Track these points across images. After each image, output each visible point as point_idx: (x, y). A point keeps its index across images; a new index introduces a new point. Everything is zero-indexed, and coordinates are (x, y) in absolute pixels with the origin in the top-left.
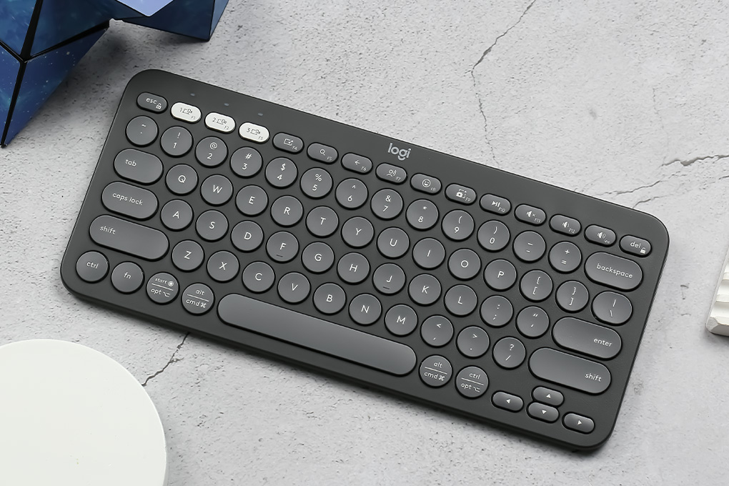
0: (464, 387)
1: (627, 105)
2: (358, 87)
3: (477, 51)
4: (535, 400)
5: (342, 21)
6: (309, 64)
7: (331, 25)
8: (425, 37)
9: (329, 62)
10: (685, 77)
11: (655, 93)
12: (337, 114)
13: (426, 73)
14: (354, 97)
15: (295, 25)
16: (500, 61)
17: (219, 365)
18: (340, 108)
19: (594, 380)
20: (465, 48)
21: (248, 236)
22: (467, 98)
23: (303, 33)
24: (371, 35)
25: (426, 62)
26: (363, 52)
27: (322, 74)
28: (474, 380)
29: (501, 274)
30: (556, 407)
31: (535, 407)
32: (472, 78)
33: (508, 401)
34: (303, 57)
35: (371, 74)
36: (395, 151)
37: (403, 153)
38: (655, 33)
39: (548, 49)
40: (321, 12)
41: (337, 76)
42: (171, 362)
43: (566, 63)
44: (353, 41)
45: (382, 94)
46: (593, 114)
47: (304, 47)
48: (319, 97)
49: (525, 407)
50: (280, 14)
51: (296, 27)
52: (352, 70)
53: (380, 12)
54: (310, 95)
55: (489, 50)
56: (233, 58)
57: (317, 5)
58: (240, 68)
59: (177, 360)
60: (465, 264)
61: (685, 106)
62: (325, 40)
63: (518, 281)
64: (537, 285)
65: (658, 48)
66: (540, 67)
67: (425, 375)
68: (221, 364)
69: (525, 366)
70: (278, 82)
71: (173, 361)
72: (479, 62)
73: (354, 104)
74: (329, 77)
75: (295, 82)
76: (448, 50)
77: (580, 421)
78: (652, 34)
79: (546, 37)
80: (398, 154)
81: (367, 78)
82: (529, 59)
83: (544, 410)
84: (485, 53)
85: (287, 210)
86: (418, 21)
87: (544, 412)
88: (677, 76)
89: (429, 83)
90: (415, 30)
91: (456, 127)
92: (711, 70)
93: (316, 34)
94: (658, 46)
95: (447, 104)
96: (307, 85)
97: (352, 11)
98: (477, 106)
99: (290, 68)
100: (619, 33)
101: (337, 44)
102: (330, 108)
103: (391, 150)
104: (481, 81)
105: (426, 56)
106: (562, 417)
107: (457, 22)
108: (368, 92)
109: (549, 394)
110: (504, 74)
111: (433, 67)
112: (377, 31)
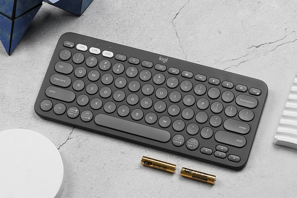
0: (189, 146)
1: (232, 28)
2: (129, 32)
3: (173, 14)
4: (217, 150)
5: (121, 10)
6: (110, 26)
7: (117, 11)
8: (153, 12)
9: (118, 25)
10: (253, 16)
11: (243, 23)
12: (123, 43)
13: (155, 24)
14: (128, 36)
15: (103, 12)
16: (182, 17)
17: (86, 138)
18: (124, 40)
19: (239, 142)
20: (169, 14)
21: (106, 92)
22: (171, 32)
23: (107, 15)
24: (132, 13)
25: (155, 21)
26: (130, 20)
27: (115, 29)
28: (193, 143)
29: (203, 103)
30: (225, 152)
31: (217, 153)
32: (172, 24)
33: (207, 151)
34: (108, 24)
35: (134, 27)
36: (162, 59)
37: (165, 60)
38: (240, 1)
39: (200, 11)
40: (113, 7)
41: (121, 29)
42: (68, 139)
43: (208, 15)
44: (126, 16)
45: (139, 34)
46: (220, 33)
47: (108, 20)
48: (115, 37)
49: (213, 153)
50: (97, 9)
51: (104, 13)
52: (127, 26)
53: (135, 5)
54: (112, 37)
55: (178, 14)
56: (81, 27)
57: (111, 5)
58: (84, 30)
59: (70, 138)
60: (189, 100)
61: (255, 26)
62: (116, 17)
63: (210, 106)
64: (217, 107)
65: (242, 7)
66: (198, 18)
67: (174, 142)
68: (87, 138)
69: (213, 138)
70: (99, 33)
71: (69, 139)
72: (175, 18)
73: (128, 39)
74: (118, 30)
75: (105, 33)
76: (162, 15)
77: (234, 157)
78: (239, 2)
79: (199, 7)
80: (163, 60)
81: (133, 29)
82: (193, 15)
83: (221, 154)
84: (177, 15)
85: (121, 82)
86: (150, 6)
87: (220, 154)
88: (250, 16)
89: (157, 28)
90: (149, 10)
91: (168, 43)
92: (263, 12)
93: (112, 15)
94: (242, 6)
95: (164, 35)
96: (110, 34)
97: (124, 6)
98: (176, 34)
99: (103, 28)
100: (226, 3)
101: (120, 18)
102: (120, 41)
103: (160, 59)
104: (176, 25)
105: (154, 19)
106: (227, 156)
107: (165, 5)
108: (134, 33)
109: (222, 148)
110: (184, 22)
111: (157, 22)
112: (135, 11)
